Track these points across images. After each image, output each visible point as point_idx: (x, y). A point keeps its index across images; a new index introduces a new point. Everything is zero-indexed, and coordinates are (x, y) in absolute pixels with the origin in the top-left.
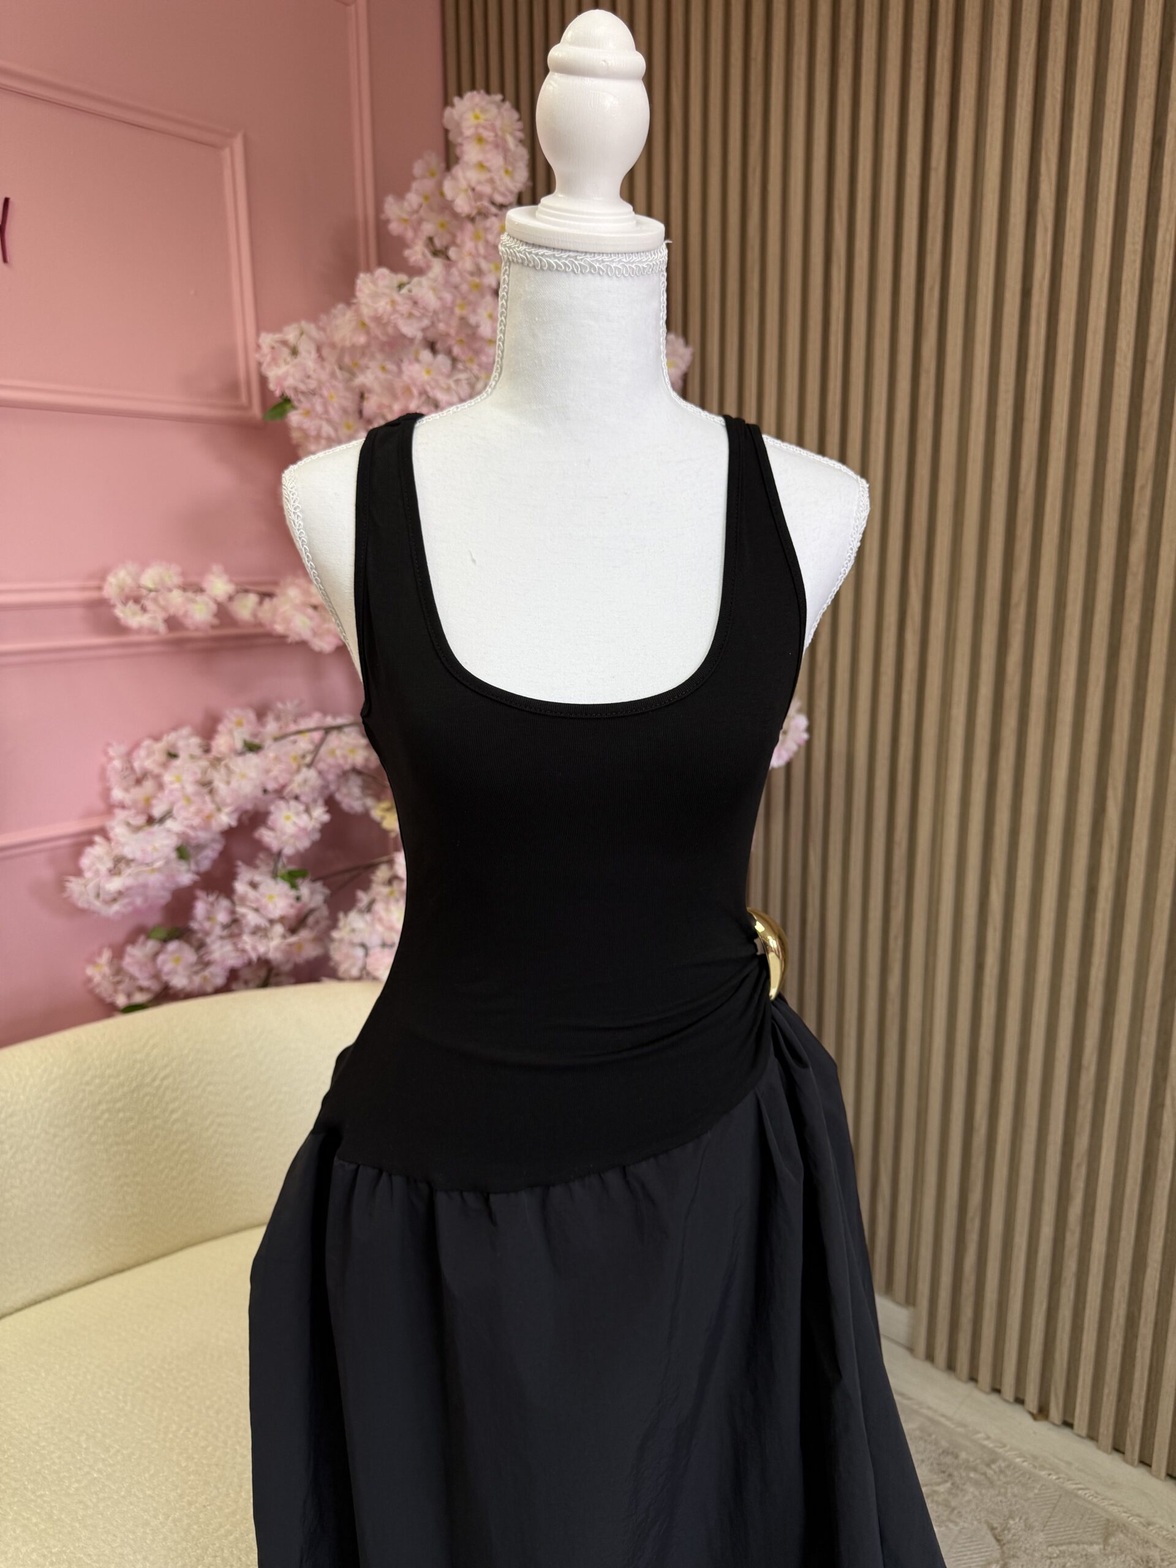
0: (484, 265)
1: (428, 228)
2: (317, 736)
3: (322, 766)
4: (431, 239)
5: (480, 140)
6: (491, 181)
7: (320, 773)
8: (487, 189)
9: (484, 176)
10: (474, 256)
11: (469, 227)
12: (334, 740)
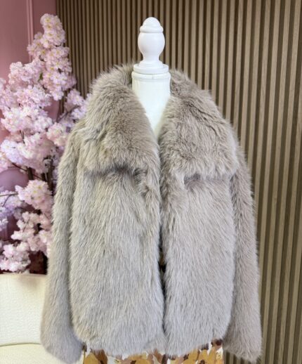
0: (54, 63)
1: (39, 53)
2: (6, 197)
3: (7, 206)
4: (40, 56)
5: (49, 27)
6: (53, 39)
7: (7, 208)
8: (52, 41)
9: (51, 37)
10: (51, 60)
11: (50, 52)
12: (11, 198)
